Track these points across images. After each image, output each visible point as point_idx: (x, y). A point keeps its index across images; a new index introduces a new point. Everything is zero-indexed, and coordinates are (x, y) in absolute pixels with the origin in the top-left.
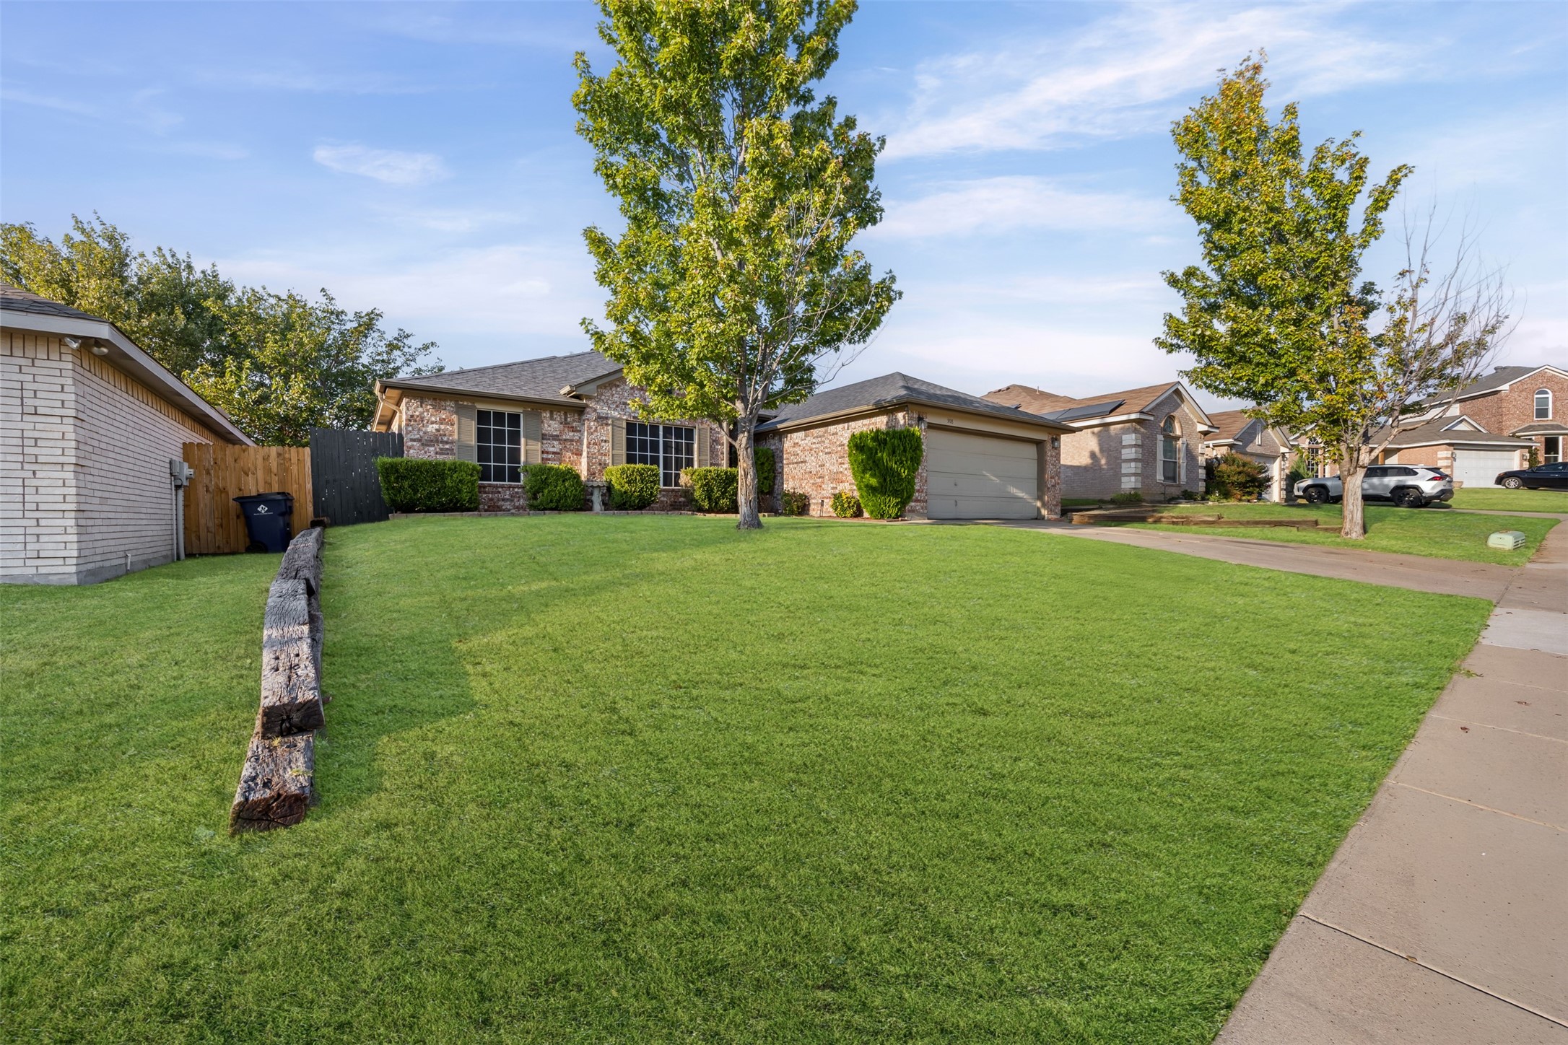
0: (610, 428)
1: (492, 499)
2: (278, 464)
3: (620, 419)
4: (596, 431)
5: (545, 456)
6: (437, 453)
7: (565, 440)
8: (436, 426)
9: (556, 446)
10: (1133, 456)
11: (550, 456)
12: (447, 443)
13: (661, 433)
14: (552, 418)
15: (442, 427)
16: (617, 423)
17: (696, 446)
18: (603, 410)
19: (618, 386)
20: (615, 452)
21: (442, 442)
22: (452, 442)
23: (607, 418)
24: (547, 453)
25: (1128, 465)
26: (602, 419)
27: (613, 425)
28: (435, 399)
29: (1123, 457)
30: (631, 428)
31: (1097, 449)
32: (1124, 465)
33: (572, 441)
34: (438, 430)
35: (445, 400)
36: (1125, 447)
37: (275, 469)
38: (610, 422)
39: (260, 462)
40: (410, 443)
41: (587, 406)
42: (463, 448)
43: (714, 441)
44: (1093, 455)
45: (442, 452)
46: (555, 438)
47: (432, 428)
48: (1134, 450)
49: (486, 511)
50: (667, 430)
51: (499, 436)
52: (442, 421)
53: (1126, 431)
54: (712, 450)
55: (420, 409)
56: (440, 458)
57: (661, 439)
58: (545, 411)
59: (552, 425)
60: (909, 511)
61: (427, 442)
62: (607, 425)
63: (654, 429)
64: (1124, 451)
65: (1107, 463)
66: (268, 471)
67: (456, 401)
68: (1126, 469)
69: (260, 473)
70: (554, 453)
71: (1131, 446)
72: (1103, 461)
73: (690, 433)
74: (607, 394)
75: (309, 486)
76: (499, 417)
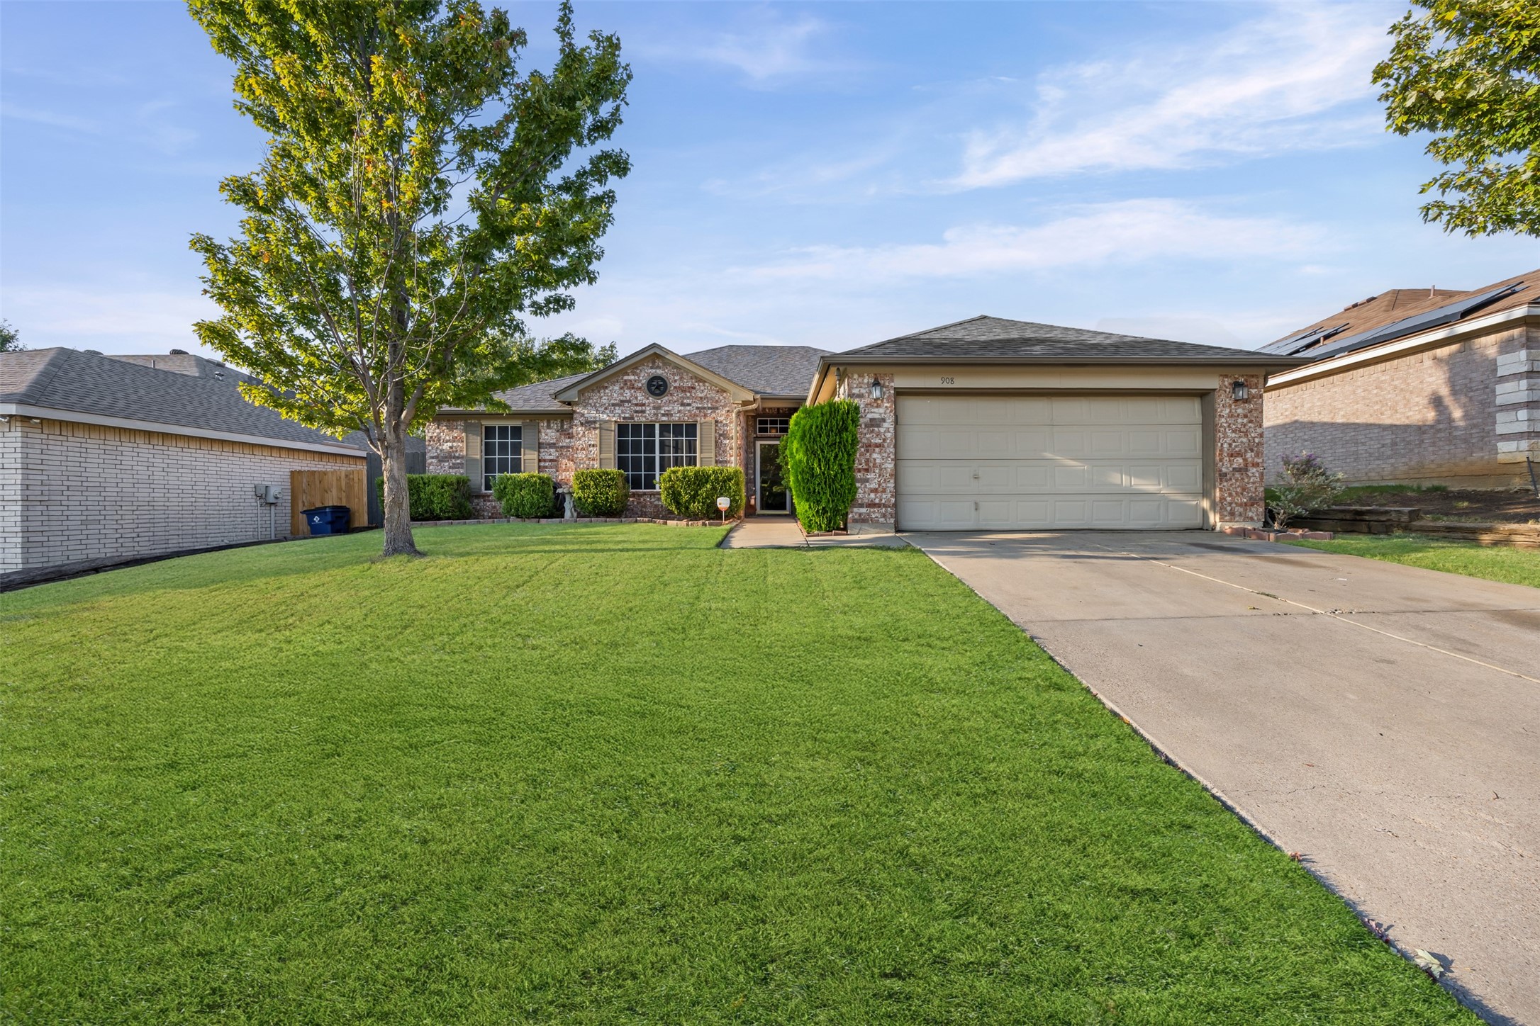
0: (597, 431)
1: (495, 507)
2: (347, 483)
3: (609, 421)
4: (584, 435)
5: (542, 464)
6: (450, 468)
7: (562, 447)
8: (450, 444)
9: (553, 453)
10: (1523, 397)
11: (547, 464)
12: (458, 458)
13: (657, 432)
14: (549, 427)
15: (455, 444)
16: (605, 426)
17: (698, 442)
18: (591, 414)
19: (606, 388)
20: (603, 456)
21: (456, 458)
22: (462, 457)
23: (595, 422)
24: (545, 461)
25: (1510, 416)
26: (589, 424)
27: (601, 429)
28: (449, 421)
29: (1499, 401)
30: (622, 429)
31: (1444, 391)
32: (1500, 417)
33: (568, 447)
34: (451, 448)
35: (457, 421)
36: (1504, 379)
37: (344, 488)
38: (597, 425)
39: (334, 483)
40: (430, 461)
41: (574, 412)
42: (469, 461)
43: (721, 435)
44: (1437, 402)
45: (454, 467)
46: (552, 446)
47: (446, 446)
48: (1524, 383)
49: (490, 518)
50: (665, 428)
51: (503, 448)
52: (454, 440)
53: (1506, 347)
54: (718, 445)
55: (438, 431)
56: (453, 472)
57: (657, 439)
58: (542, 420)
59: (549, 434)
60: (855, 521)
61: (442, 459)
62: (595, 428)
63: (650, 428)
64: (1500, 389)
65: (1466, 416)
66: (340, 489)
67: (466, 420)
68: (1504, 423)
69: (334, 491)
70: (551, 461)
71: (1517, 376)
72: (1457, 414)
73: (691, 429)
74: (595, 397)
75: (365, 499)
76: (503, 430)
